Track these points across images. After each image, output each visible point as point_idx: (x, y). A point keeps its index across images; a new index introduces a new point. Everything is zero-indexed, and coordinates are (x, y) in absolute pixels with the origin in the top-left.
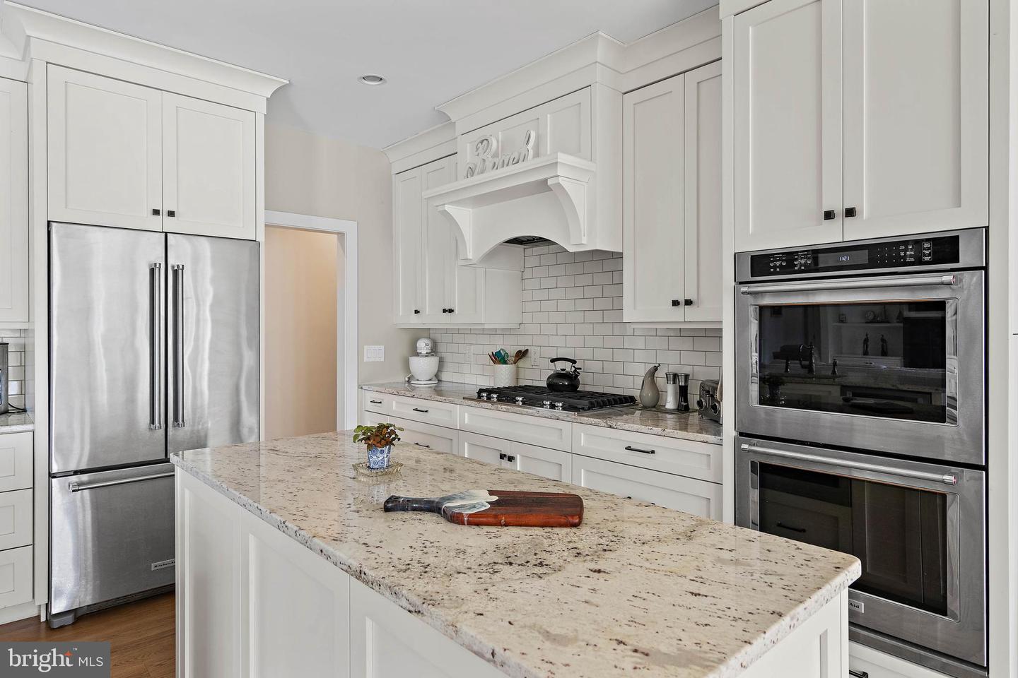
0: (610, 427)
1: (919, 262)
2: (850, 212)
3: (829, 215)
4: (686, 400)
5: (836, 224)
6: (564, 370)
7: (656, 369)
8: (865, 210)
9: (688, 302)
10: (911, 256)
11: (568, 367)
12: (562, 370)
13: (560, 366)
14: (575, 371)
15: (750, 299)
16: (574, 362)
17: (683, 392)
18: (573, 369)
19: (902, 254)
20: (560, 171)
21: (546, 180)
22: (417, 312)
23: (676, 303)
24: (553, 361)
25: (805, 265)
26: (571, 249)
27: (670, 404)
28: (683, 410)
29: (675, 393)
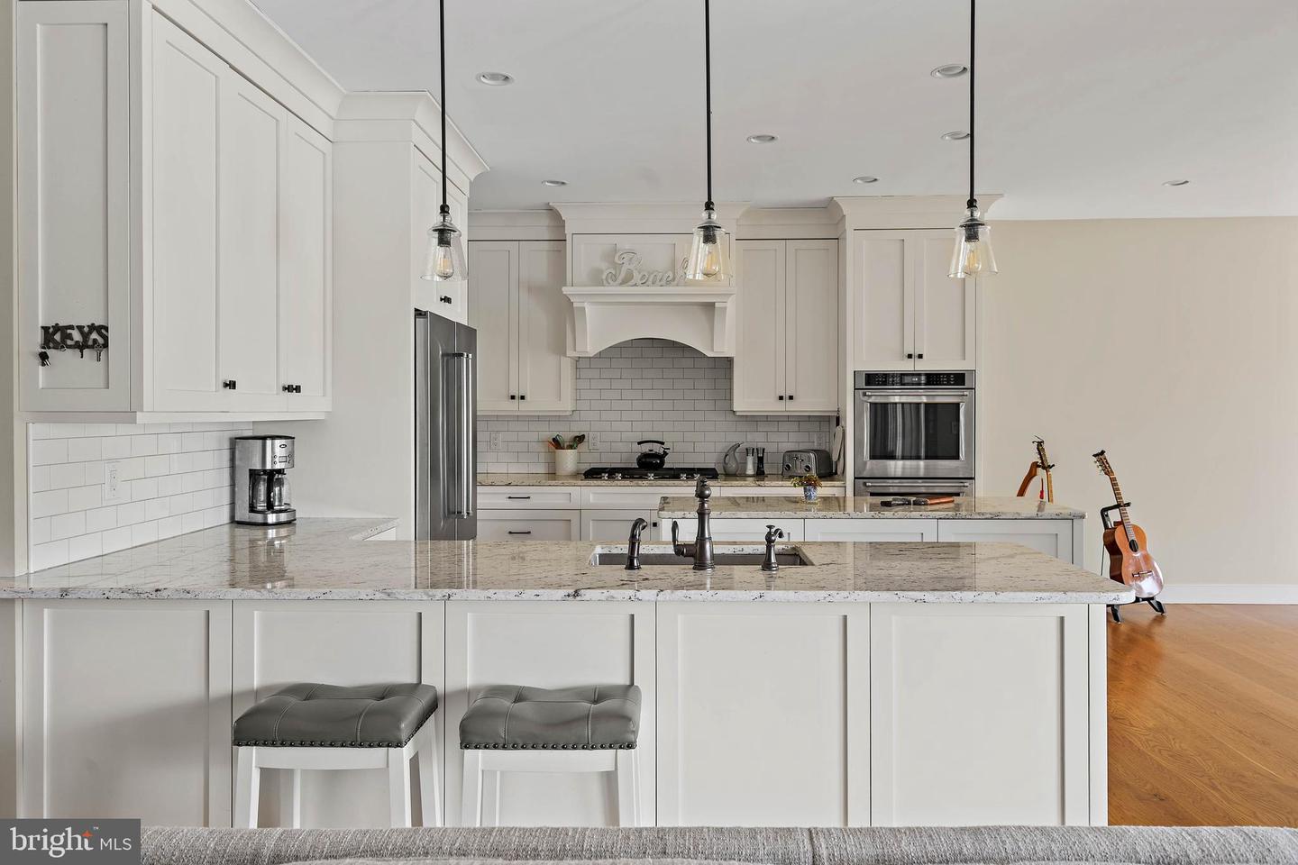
1: (949, 384)
2: (921, 356)
3: (909, 356)
4: (763, 468)
5: (912, 360)
6: (651, 451)
7: (738, 446)
9: (792, 398)
10: (945, 381)
11: (657, 449)
12: (649, 451)
13: (646, 448)
14: (664, 451)
16: (663, 443)
17: (761, 460)
18: (661, 450)
19: (942, 379)
20: (729, 300)
21: (715, 303)
23: (781, 397)
24: (639, 443)
26: (709, 354)
27: (750, 470)
28: (760, 474)
29: (754, 463)
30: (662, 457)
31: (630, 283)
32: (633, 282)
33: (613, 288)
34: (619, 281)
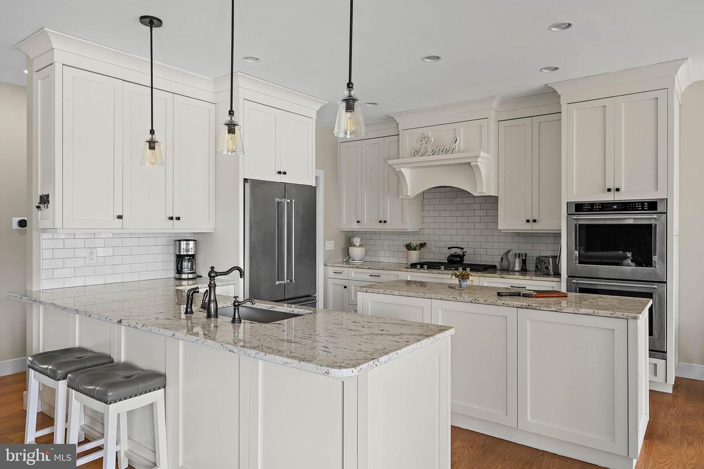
0: (502, 277)
1: (643, 209)
2: (618, 190)
3: (609, 190)
4: (526, 266)
5: (612, 193)
6: (456, 253)
7: (510, 251)
8: (623, 189)
9: (535, 221)
10: (640, 207)
11: (459, 252)
12: (455, 253)
13: (453, 251)
14: (463, 254)
15: (575, 222)
16: (462, 249)
17: (524, 262)
18: (462, 253)
19: (637, 206)
20: (479, 160)
21: (470, 163)
22: (358, 222)
23: (528, 221)
24: (449, 248)
25: (599, 208)
26: (475, 195)
27: (517, 268)
28: (524, 271)
29: (520, 263)
30: (462, 257)
31: (426, 155)
32: (427, 154)
33: (418, 158)
34: (420, 154)
